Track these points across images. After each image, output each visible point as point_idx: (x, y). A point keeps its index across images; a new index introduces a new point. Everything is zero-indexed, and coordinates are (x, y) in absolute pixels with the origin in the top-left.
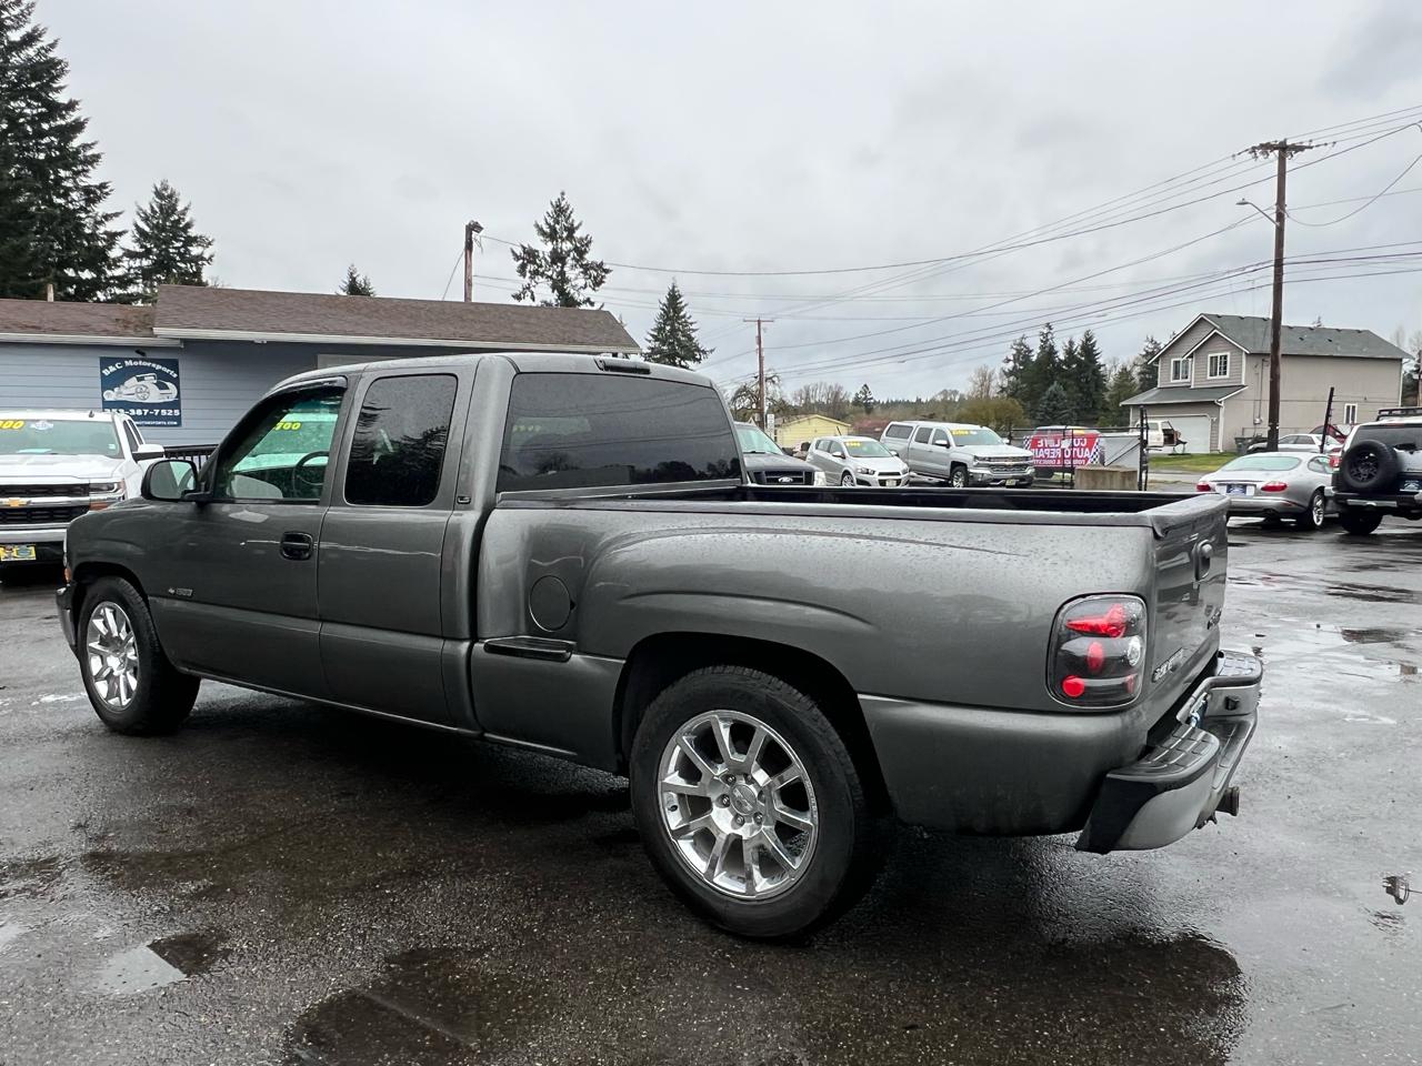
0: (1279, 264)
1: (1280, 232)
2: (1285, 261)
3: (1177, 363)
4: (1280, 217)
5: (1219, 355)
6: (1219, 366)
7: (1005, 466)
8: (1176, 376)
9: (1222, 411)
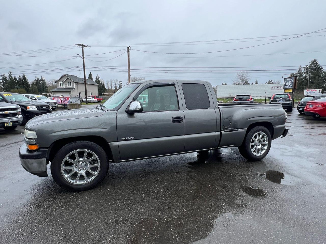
0: (84, 67)
1: (84, 61)
2: (85, 66)
3: (60, 83)
4: (83, 58)
5: (69, 82)
6: (70, 84)
7: (52, 104)
8: (61, 86)
9: (72, 93)
